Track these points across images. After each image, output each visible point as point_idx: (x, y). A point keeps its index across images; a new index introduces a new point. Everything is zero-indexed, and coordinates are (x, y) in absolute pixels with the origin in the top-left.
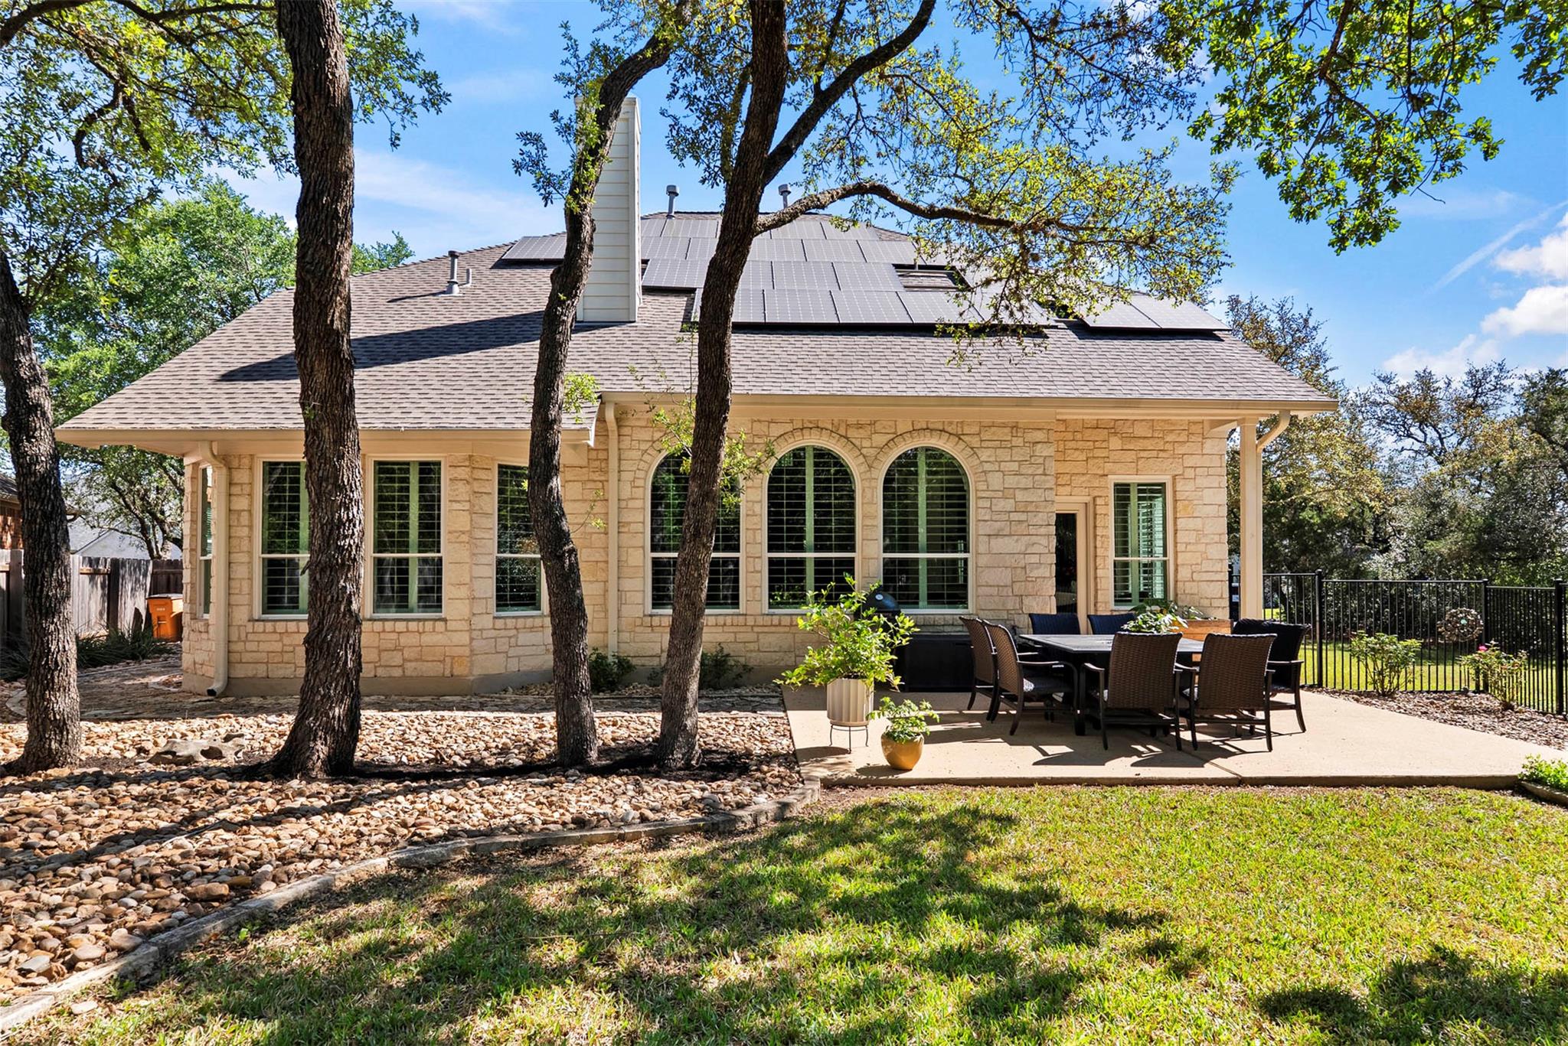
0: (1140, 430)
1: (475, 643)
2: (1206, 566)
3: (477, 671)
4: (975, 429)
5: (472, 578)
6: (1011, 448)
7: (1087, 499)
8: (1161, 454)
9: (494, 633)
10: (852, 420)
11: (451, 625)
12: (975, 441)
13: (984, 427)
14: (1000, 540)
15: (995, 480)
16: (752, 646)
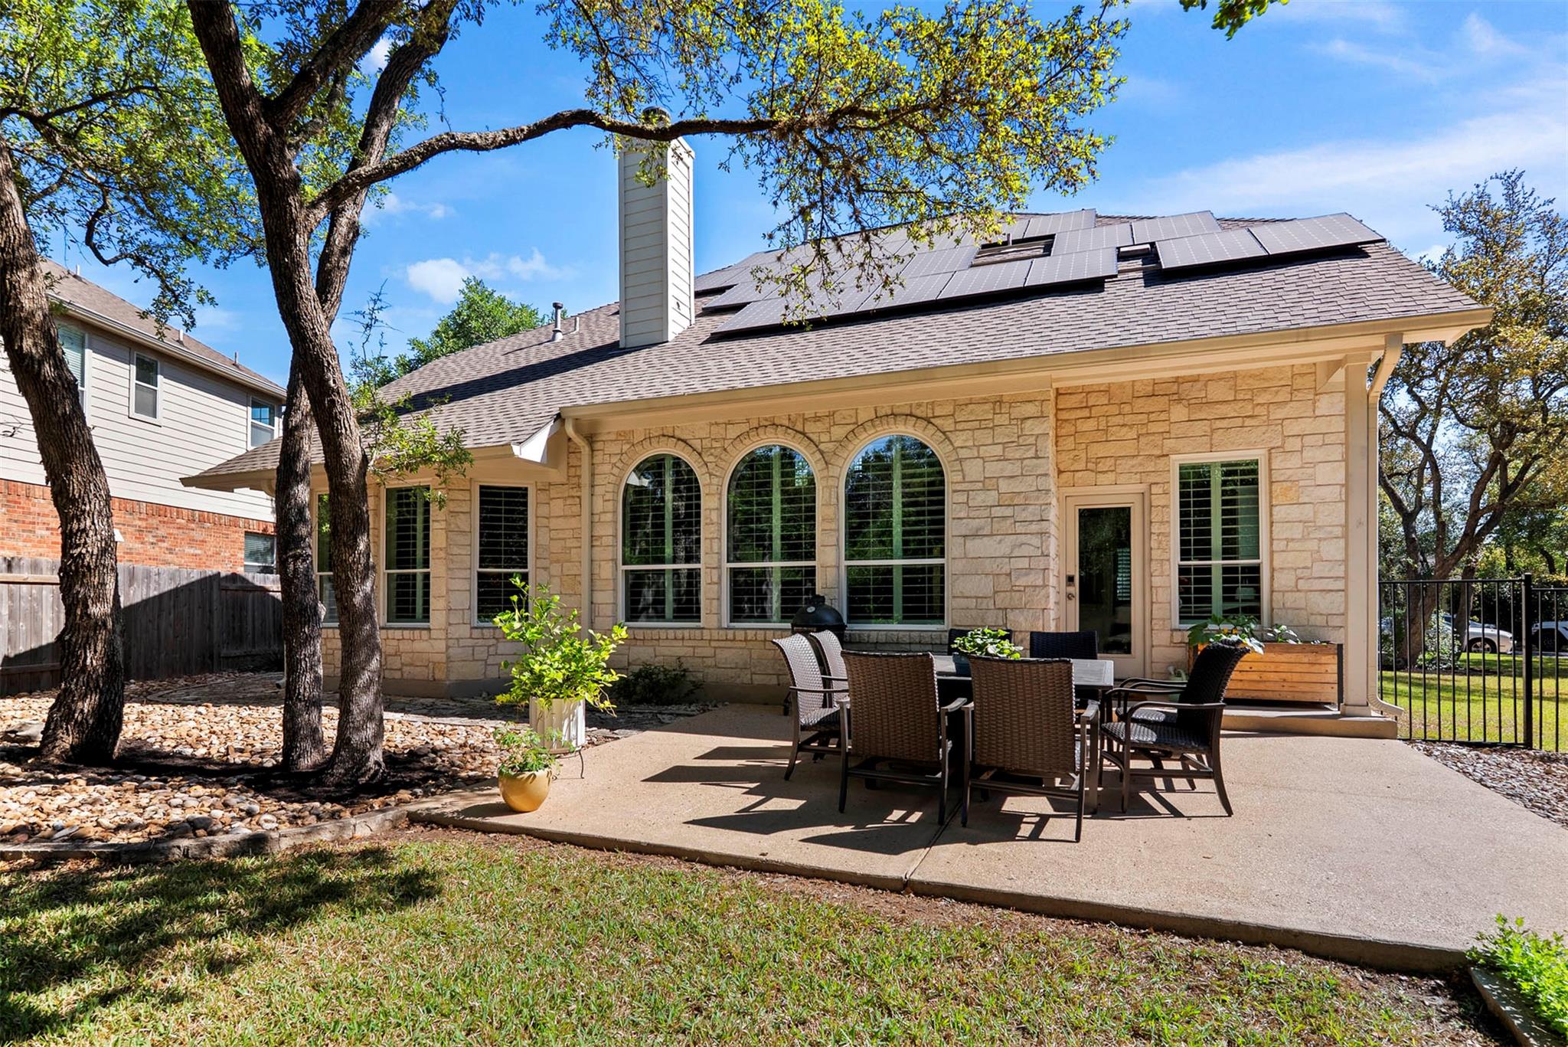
0: (1217, 392)
1: (451, 650)
2: (1318, 569)
3: (453, 677)
4: (949, 410)
5: (448, 591)
6: (992, 428)
7: (1142, 488)
8: (1248, 422)
9: (470, 642)
10: (809, 414)
11: (434, 634)
12: (947, 424)
13: (958, 406)
14: (977, 541)
15: (974, 470)
16: (709, 662)
